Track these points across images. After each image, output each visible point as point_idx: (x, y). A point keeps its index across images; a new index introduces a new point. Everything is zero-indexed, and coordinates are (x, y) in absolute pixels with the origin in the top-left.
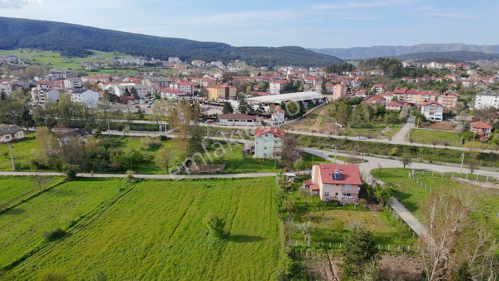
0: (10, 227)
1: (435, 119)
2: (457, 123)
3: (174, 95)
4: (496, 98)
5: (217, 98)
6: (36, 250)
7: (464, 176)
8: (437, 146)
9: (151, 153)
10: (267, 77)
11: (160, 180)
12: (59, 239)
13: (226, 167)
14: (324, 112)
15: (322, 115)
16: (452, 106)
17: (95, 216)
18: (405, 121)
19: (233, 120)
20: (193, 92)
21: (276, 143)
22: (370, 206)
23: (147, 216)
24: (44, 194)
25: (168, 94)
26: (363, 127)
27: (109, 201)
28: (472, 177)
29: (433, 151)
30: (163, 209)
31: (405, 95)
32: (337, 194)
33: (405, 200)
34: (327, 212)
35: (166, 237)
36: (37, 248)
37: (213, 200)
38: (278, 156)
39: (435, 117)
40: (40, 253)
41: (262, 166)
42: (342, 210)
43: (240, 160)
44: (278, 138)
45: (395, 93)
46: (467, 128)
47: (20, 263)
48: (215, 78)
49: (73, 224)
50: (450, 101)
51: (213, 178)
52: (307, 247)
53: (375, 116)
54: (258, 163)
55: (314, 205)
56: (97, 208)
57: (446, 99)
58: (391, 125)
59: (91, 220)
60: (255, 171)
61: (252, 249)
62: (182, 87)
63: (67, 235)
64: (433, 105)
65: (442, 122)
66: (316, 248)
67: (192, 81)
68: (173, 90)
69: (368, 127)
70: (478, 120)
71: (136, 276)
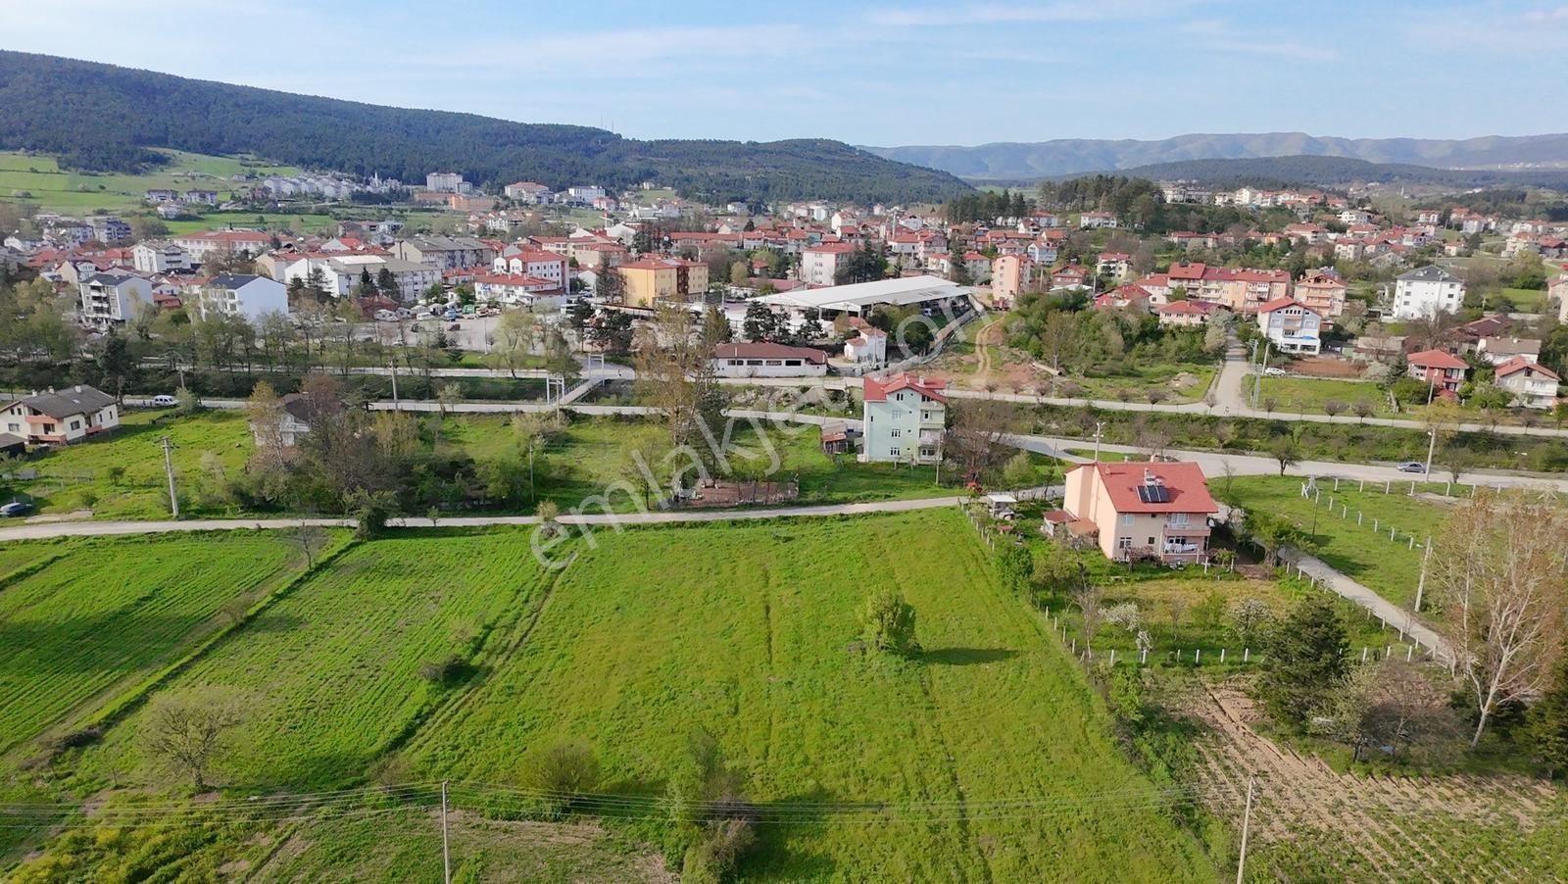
0: (295, 663)
1: (1299, 347)
2: (1362, 356)
3: (520, 291)
4: (1452, 286)
5: (654, 299)
6: (426, 709)
7: (1438, 489)
8: (1338, 419)
9: (553, 458)
10: (776, 233)
11: (639, 526)
12: (466, 682)
13: (803, 489)
14: (986, 335)
15: (984, 343)
16: (1333, 313)
17: (523, 625)
18: (1220, 354)
19: (745, 361)
20: (568, 282)
21: (927, 416)
22: (1240, 569)
23: (668, 616)
24: (323, 575)
25: (498, 289)
26: (1113, 374)
27: (530, 585)
28: (1459, 492)
29: (1328, 431)
30: (698, 597)
31: (1202, 281)
32: (1151, 540)
33: (1323, 551)
34: (1139, 587)
35: (757, 663)
36: (425, 705)
37: (820, 572)
38: (931, 453)
39: (1300, 343)
40: (444, 716)
41: (898, 482)
42: (1174, 581)
43: (828, 470)
44: (935, 403)
45: (1173, 279)
46: (1401, 369)
47: (408, 742)
48: (614, 239)
49: (478, 645)
50: (1328, 299)
51: (786, 518)
52: (1141, 666)
53: (1139, 345)
54: (884, 475)
55: (1098, 571)
56: (513, 604)
57: (1316, 293)
58: (1190, 366)
59: (517, 634)
60: (887, 496)
61: (1002, 678)
62: (534, 265)
63: (482, 672)
64: (1294, 308)
65: (1321, 357)
66: (1164, 665)
67: (544, 248)
68: (515, 277)
69: (1129, 375)
70: (1417, 349)
71: (746, 750)
